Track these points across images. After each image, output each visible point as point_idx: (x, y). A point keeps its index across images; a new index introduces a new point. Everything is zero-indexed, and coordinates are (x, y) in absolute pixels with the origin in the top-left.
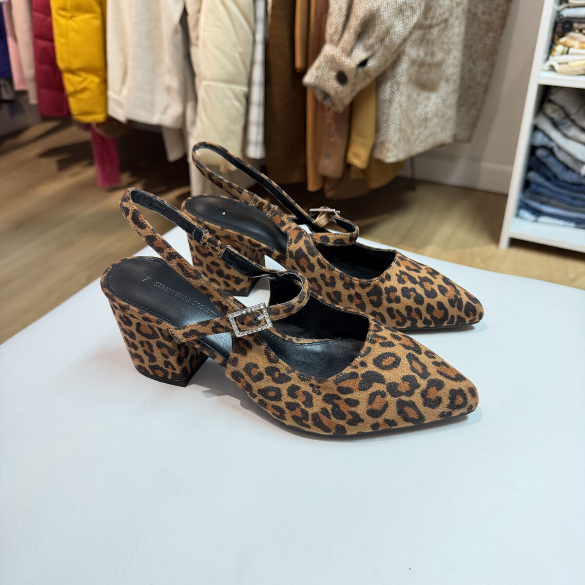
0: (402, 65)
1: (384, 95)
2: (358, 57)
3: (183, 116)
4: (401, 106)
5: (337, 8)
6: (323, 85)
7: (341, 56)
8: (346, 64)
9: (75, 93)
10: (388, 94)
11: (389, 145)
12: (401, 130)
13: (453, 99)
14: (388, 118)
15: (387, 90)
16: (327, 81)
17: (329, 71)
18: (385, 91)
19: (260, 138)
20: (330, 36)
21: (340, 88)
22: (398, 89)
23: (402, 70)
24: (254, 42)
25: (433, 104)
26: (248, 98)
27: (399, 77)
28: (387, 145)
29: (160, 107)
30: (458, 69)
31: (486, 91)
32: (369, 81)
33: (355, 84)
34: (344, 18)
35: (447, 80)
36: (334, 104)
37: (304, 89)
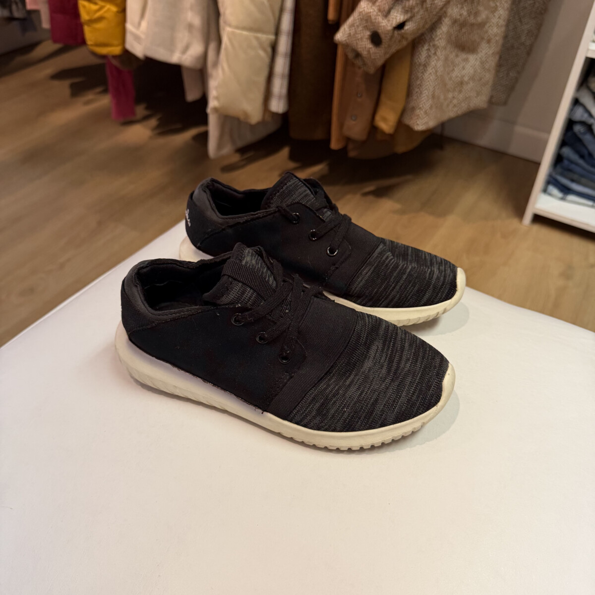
0: (442, 27)
1: (419, 57)
2: (395, 19)
3: (205, 56)
4: (436, 71)
6: (355, 44)
7: (377, 15)
8: (383, 24)
9: (92, 22)
10: (424, 57)
11: (420, 112)
12: (433, 97)
13: (492, 63)
14: (422, 82)
15: (423, 54)
16: (360, 41)
17: (363, 30)
18: (420, 53)
19: (284, 91)
21: (373, 49)
22: (435, 54)
23: (441, 32)
25: (471, 66)
26: (274, 47)
27: (438, 40)
28: (418, 112)
29: (180, 46)
30: (503, 29)
32: (405, 43)
33: (389, 46)
35: (489, 41)
36: (365, 64)
37: (335, 46)
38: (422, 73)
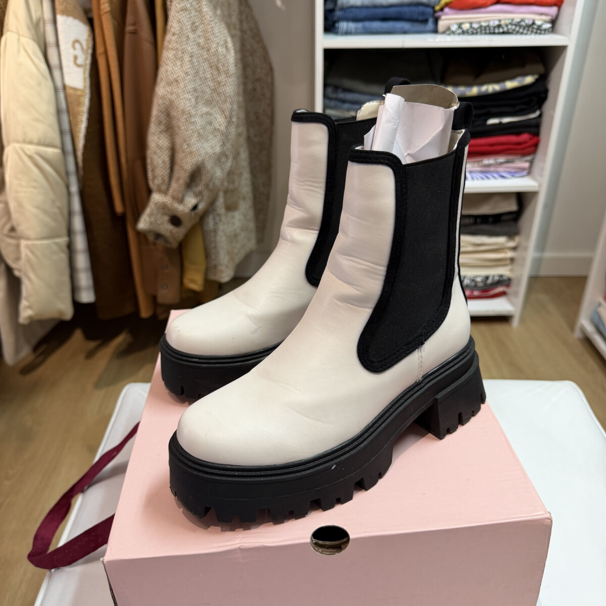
1: (208, 226)
2: (190, 203)
4: (225, 234)
5: (160, 162)
6: (157, 230)
7: (173, 203)
8: (180, 210)
10: (211, 225)
11: (222, 268)
13: (251, 214)
14: (216, 245)
15: (210, 222)
16: (161, 226)
17: (161, 217)
18: (208, 223)
19: (90, 283)
20: (157, 186)
21: (175, 230)
22: (220, 220)
24: (69, 194)
25: (238, 221)
27: (219, 210)
28: (220, 268)
31: (268, 199)
32: (198, 218)
34: (168, 171)
35: (244, 199)
36: (167, 241)
38: (214, 237)
